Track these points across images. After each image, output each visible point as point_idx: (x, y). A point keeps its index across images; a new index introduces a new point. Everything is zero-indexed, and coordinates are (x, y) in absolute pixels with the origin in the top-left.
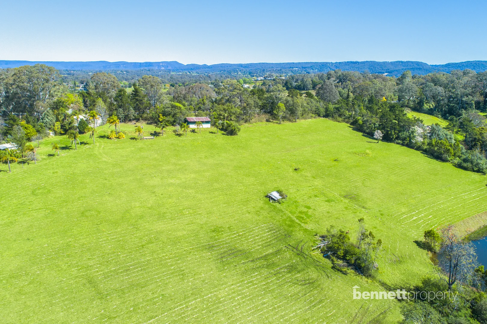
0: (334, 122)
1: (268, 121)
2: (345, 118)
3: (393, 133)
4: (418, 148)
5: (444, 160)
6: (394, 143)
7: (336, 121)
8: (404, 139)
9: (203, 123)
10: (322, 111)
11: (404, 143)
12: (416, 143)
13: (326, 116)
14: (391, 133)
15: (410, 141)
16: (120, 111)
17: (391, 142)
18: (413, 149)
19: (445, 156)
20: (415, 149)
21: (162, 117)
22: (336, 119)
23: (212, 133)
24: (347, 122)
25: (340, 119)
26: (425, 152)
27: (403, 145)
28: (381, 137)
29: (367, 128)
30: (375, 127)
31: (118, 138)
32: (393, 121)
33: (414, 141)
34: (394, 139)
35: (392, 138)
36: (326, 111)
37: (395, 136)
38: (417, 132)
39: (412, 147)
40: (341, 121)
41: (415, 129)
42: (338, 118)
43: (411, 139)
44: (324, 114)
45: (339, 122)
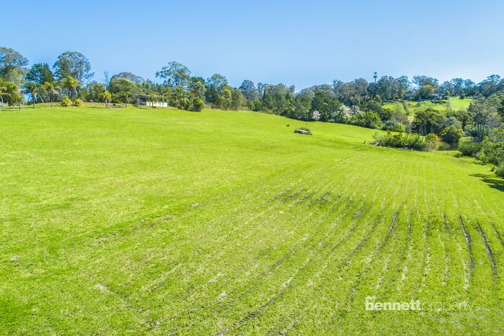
2: (273, 111)
3: (326, 114)
4: (349, 123)
5: (373, 128)
6: (328, 122)
7: (268, 113)
8: (335, 118)
10: (253, 105)
11: (336, 120)
12: (347, 119)
13: (256, 110)
14: (324, 114)
15: (342, 118)
19: (372, 124)
20: (347, 124)
24: (277, 114)
25: (271, 111)
26: (355, 124)
27: (335, 122)
28: (320, 116)
29: (299, 115)
30: (306, 114)
31: (75, 106)
32: (324, 104)
33: (345, 118)
34: (327, 119)
35: (325, 119)
36: (256, 106)
37: (328, 116)
38: (345, 110)
39: (344, 123)
40: (271, 113)
41: (343, 108)
42: (268, 110)
43: (342, 116)
44: (254, 108)
45: (270, 114)
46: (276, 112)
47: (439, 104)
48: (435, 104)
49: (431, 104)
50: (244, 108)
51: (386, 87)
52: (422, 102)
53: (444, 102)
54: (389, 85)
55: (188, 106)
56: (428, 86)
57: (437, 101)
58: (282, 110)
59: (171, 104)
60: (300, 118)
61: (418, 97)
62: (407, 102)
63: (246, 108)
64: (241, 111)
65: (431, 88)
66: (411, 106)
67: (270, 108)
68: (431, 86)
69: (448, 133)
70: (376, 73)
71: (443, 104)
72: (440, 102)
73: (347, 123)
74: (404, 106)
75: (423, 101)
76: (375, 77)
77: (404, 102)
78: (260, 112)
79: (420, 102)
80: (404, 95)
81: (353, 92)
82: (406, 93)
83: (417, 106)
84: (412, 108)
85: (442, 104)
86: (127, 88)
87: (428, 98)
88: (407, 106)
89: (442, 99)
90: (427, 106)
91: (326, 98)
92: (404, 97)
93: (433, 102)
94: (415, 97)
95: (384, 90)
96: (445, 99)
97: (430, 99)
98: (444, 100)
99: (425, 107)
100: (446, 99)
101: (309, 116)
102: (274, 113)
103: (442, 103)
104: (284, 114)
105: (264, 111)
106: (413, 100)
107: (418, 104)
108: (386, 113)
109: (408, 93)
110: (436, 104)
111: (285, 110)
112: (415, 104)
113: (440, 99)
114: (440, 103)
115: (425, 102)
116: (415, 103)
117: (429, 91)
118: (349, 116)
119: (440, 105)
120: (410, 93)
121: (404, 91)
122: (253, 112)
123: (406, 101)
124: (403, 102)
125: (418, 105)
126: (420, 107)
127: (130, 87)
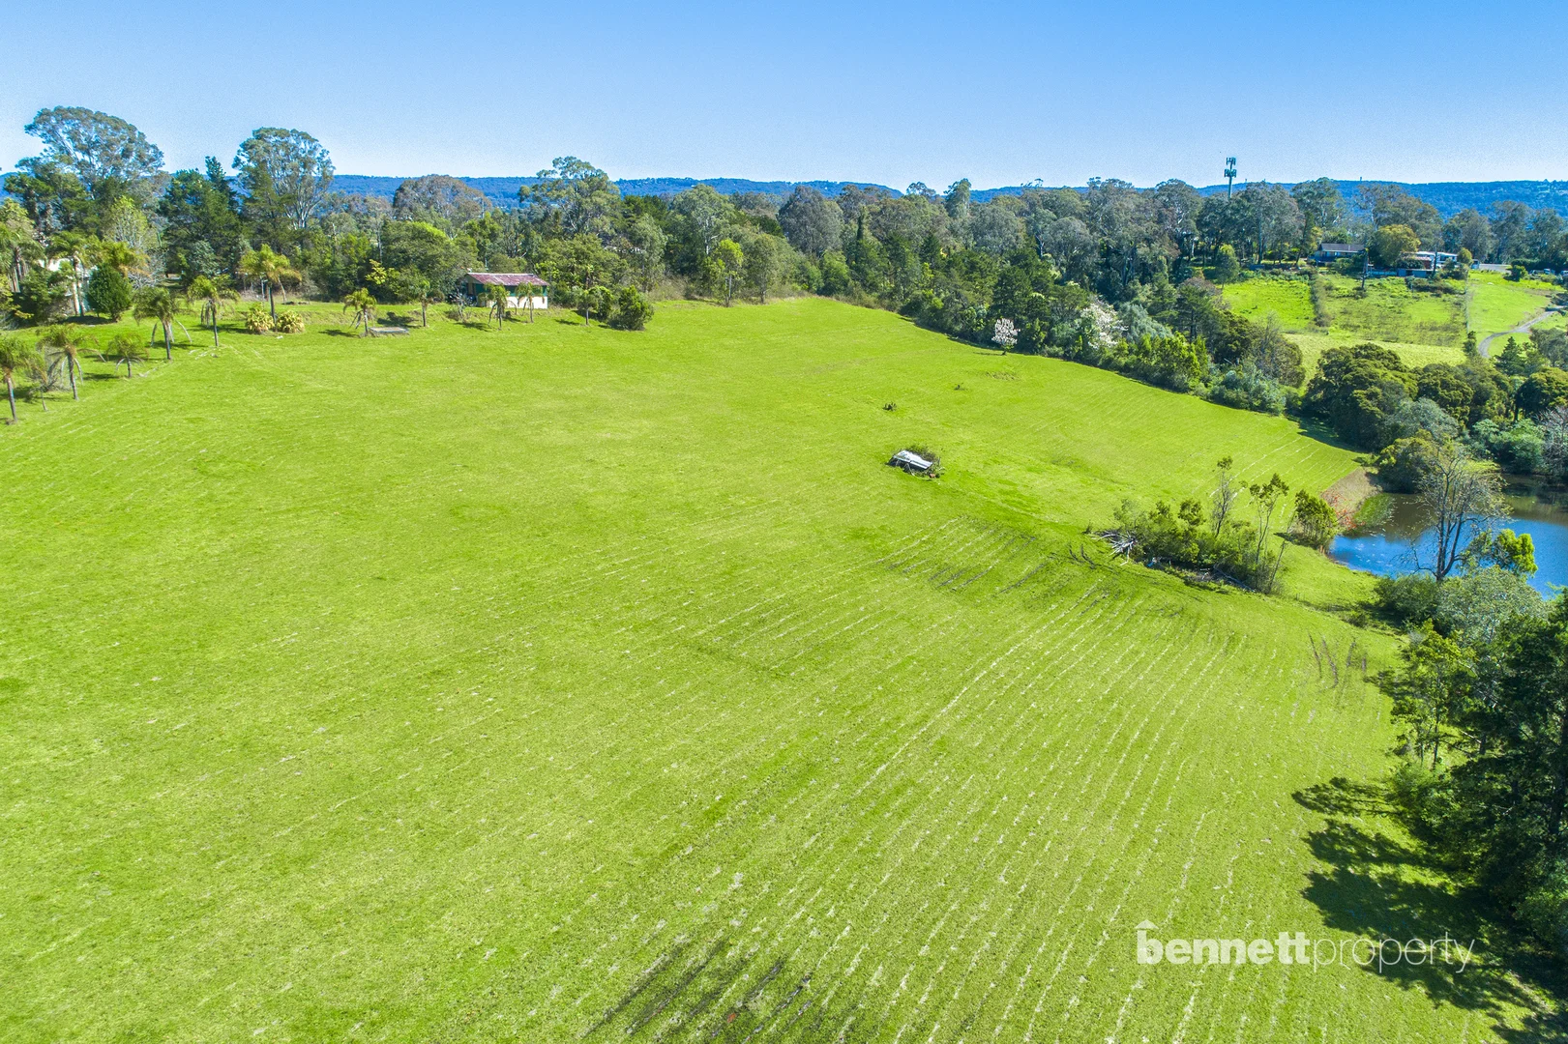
0: (856, 308)
1: (688, 296)
2: (879, 297)
3: (1038, 328)
4: (1108, 365)
5: (1181, 389)
6: (1043, 354)
7: (862, 304)
8: (1066, 343)
9: (512, 292)
10: (816, 274)
11: (1068, 352)
12: (1102, 350)
13: (827, 291)
14: (1032, 327)
15: (1085, 345)
16: (202, 248)
17: (1032, 354)
18: (1095, 366)
19: (1178, 377)
20: (1101, 367)
21: (381, 270)
22: (860, 297)
23: (562, 322)
24: (890, 308)
25: (871, 298)
26: (1124, 370)
27: (1066, 357)
28: (1015, 337)
29: (956, 321)
30: (978, 317)
31: (281, 330)
32: (1033, 294)
33: (1096, 346)
34: (1041, 344)
35: (1036, 342)
36: (826, 275)
37: (1043, 335)
38: (1099, 320)
39: (1092, 363)
40: (873, 305)
41: (1092, 313)
42: (864, 294)
43: (1085, 341)
44: (822, 285)
45: (868, 306)
46: (887, 301)
47: (1429, 294)
48: (1416, 295)
49: (1404, 294)
50: (788, 287)
51: (1258, 221)
52: (1375, 282)
53: (1448, 291)
54: (1268, 211)
55: (609, 308)
56: (1399, 229)
57: (1425, 282)
58: (906, 295)
59: (560, 299)
60: (958, 328)
61: (1362, 260)
62: (1324, 276)
63: (794, 289)
64: (777, 301)
65: (1409, 235)
66: (1335, 293)
67: (872, 287)
68: (1410, 230)
69: (1403, 458)
70: (1233, 161)
71: (1444, 296)
72: (1435, 288)
73: (1100, 363)
74: (1312, 292)
75: (1378, 277)
76: (1230, 174)
77: (1313, 277)
78: (838, 299)
79: (1367, 283)
80: (1320, 248)
81: (1148, 227)
82: (1328, 241)
83: (1355, 297)
84: (1337, 302)
85: (1438, 296)
86: (430, 253)
87: (1398, 266)
88: (1321, 294)
89: (1445, 277)
90: (1388, 299)
91: (1041, 276)
92: (1318, 253)
93: (1409, 287)
94: (1356, 259)
95: (1252, 226)
96: (1453, 278)
97: (1403, 271)
98: (1451, 283)
99: (1382, 302)
100: (1458, 276)
101: (987, 327)
102: (883, 306)
103: (1440, 292)
104: (911, 310)
105: (850, 295)
106: (1345, 272)
107: (1358, 289)
108: (1233, 336)
109: (1333, 240)
110: (1422, 294)
111: (916, 298)
112: (1350, 288)
113: (1437, 275)
114: (1433, 289)
115: (1384, 281)
116: (1348, 284)
117: (1399, 244)
118: (1108, 340)
119: (1434, 298)
120: (1340, 242)
121: (1319, 233)
122: (816, 297)
123: (1324, 269)
124: (1310, 274)
125: (1360, 293)
126: (1365, 301)
127: (439, 250)
